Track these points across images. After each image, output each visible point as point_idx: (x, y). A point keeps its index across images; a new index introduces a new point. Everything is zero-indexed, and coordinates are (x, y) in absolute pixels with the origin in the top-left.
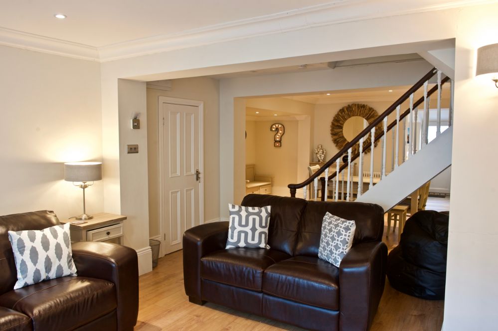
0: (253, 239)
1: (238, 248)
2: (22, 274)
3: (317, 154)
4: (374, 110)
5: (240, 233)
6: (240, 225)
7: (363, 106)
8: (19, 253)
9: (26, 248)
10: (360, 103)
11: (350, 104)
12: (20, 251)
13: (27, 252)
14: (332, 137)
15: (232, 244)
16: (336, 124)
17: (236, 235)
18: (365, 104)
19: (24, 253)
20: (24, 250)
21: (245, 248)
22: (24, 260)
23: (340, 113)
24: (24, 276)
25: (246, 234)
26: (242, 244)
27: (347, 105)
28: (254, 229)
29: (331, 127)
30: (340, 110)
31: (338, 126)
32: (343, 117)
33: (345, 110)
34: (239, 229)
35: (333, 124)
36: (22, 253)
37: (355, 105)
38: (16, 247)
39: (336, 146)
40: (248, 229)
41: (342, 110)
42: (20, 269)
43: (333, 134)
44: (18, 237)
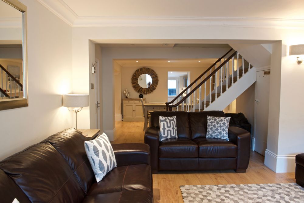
0: (173, 134)
1: (167, 139)
2: (101, 171)
3: (125, 94)
4: (154, 71)
5: (168, 131)
6: (168, 127)
7: (149, 69)
8: (96, 156)
9: (99, 152)
10: (147, 67)
11: (142, 68)
12: (96, 155)
13: (101, 154)
14: (132, 85)
15: (164, 137)
16: (134, 78)
17: (166, 132)
18: (150, 68)
19: (99, 155)
20: (99, 153)
21: (170, 139)
22: (101, 160)
23: (136, 72)
24: (103, 171)
25: (171, 131)
26: (169, 137)
27: (140, 68)
28: (173, 128)
29: (132, 79)
30: (137, 70)
31: (135, 79)
32: (138, 74)
33: (139, 70)
34: (167, 129)
35: (132, 78)
36: (98, 155)
37: (145, 68)
38: (93, 152)
39: (135, 89)
40: (171, 129)
41: (138, 71)
42: (99, 167)
43: (133, 83)
44: (92, 145)
